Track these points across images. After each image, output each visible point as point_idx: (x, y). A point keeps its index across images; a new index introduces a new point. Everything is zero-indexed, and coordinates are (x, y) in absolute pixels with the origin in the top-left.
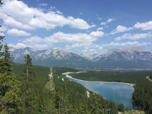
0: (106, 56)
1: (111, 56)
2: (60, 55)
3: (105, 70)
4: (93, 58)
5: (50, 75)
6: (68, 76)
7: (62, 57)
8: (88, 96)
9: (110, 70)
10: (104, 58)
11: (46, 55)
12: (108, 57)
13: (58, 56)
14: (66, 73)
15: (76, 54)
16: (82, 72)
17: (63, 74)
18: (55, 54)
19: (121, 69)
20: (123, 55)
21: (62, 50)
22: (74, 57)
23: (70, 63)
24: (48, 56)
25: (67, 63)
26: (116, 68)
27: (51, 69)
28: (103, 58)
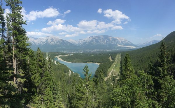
0: (88, 41)
1: (91, 41)
2: (53, 42)
3: (87, 51)
4: (78, 43)
5: (46, 58)
6: (59, 59)
7: (54, 43)
8: (70, 74)
9: (90, 51)
10: (87, 43)
11: (43, 42)
12: (89, 42)
13: (52, 42)
14: (58, 56)
15: (65, 40)
16: (69, 55)
17: (56, 57)
18: (49, 40)
19: (98, 51)
20: (100, 41)
21: (55, 38)
22: (64, 43)
23: (61, 47)
24: (44, 42)
25: (58, 47)
26: (94, 50)
27: (47, 54)
28: (85, 43)
